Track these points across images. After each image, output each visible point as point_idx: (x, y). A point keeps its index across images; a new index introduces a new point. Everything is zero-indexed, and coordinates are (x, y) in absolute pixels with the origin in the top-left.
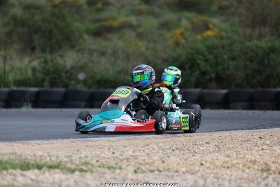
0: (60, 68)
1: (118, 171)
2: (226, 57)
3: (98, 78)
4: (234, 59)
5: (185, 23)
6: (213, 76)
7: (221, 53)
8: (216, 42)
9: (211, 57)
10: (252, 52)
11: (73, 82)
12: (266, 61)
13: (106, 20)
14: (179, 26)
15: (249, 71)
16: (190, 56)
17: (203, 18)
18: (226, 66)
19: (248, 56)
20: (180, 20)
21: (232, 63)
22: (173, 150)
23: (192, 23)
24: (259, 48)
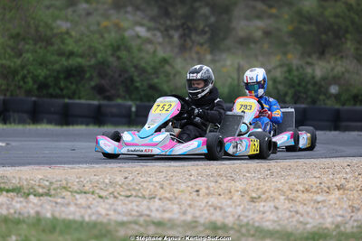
0: (307, 79)
3: (355, 91)
11: (322, 97)
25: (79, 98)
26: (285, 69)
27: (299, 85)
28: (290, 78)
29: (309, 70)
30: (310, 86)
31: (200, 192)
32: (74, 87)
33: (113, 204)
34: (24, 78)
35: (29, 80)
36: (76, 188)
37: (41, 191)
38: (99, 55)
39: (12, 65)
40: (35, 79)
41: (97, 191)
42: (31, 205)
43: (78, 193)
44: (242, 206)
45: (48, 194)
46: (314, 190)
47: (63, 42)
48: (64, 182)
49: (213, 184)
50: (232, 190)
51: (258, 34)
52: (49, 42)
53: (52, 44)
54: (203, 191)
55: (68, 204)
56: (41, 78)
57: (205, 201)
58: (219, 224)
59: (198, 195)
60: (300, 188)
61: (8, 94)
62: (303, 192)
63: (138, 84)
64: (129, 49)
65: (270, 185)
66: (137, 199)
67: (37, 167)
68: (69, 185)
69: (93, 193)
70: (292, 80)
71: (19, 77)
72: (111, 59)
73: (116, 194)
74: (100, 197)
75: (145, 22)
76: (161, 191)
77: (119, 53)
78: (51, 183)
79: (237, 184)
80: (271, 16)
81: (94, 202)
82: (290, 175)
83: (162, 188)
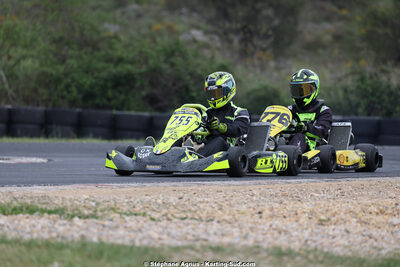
25: (129, 109)
26: (357, 77)
27: (373, 94)
28: (363, 87)
29: (384, 78)
30: (385, 97)
31: (264, 214)
32: (122, 97)
33: (166, 228)
34: (68, 86)
35: (74, 89)
36: (125, 210)
37: (86, 212)
38: (151, 62)
39: (54, 72)
40: (80, 88)
41: (149, 213)
42: (75, 228)
43: (128, 215)
44: (310, 230)
45: (94, 216)
46: (389, 212)
47: (111, 47)
48: (113, 203)
49: (277, 205)
50: (299, 212)
51: (327, 38)
52: (95, 47)
53: (98, 49)
54: (267, 213)
55: (117, 227)
56: (87, 87)
57: (268, 224)
58: (284, 249)
59: (261, 217)
60: (374, 209)
61: (50, 105)
62: (377, 214)
63: (194, 94)
64: (183, 55)
65: (340, 207)
66: (193, 221)
67: (82, 186)
68: (118, 206)
69: (144, 215)
70: (366, 90)
71: (62, 86)
72: (165, 67)
73: (169, 216)
74: (153, 219)
75: (203, 25)
76: (220, 212)
77: (173, 60)
78: (98, 204)
79: (304, 205)
80: (341, 18)
81: (145, 225)
82: (362, 195)
83: (220, 209)
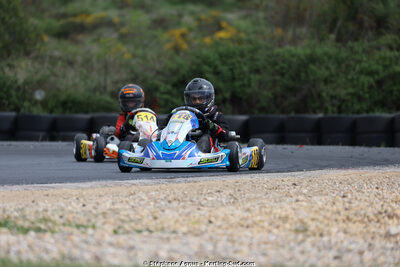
0: (8, 83)
1: (90, 231)
2: (245, 69)
3: (63, 97)
4: (257, 71)
5: (188, 20)
6: (228, 95)
7: (239, 62)
8: (232, 46)
9: (224, 69)
10: (284, 61)
11: (26, 104)
12: (303, 75)
13: (75, 15)
14: (178, 24)
15: (278, 89)
16: (194, 67)
17: (214, 12)
18: (246, 82)
19: (277, 68)
20: (180, 16)
21: (255, 78)
22: (170, 202)
23: (199, 20)
24: (293, 56)
